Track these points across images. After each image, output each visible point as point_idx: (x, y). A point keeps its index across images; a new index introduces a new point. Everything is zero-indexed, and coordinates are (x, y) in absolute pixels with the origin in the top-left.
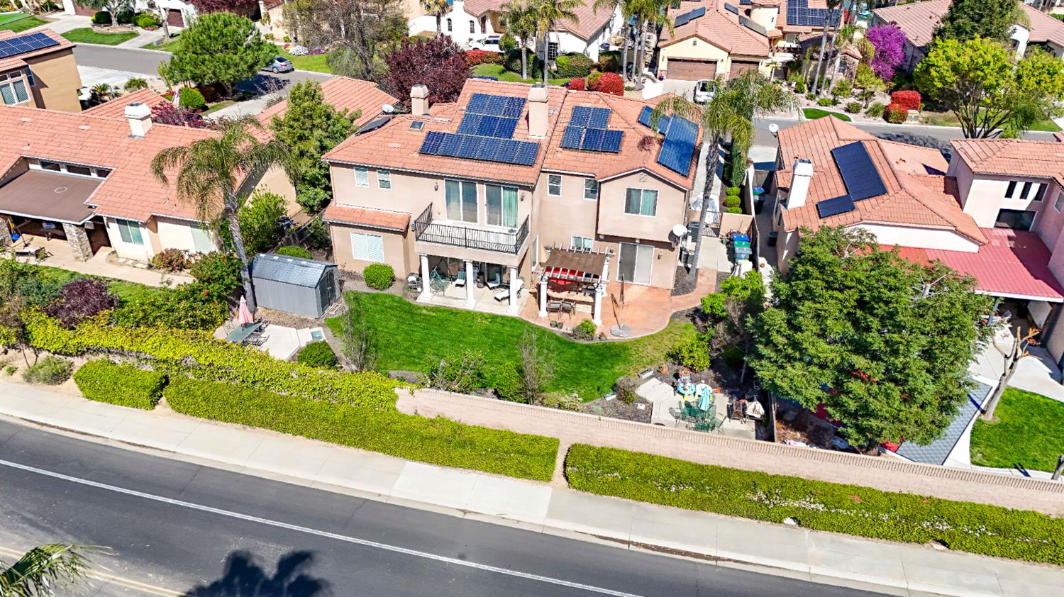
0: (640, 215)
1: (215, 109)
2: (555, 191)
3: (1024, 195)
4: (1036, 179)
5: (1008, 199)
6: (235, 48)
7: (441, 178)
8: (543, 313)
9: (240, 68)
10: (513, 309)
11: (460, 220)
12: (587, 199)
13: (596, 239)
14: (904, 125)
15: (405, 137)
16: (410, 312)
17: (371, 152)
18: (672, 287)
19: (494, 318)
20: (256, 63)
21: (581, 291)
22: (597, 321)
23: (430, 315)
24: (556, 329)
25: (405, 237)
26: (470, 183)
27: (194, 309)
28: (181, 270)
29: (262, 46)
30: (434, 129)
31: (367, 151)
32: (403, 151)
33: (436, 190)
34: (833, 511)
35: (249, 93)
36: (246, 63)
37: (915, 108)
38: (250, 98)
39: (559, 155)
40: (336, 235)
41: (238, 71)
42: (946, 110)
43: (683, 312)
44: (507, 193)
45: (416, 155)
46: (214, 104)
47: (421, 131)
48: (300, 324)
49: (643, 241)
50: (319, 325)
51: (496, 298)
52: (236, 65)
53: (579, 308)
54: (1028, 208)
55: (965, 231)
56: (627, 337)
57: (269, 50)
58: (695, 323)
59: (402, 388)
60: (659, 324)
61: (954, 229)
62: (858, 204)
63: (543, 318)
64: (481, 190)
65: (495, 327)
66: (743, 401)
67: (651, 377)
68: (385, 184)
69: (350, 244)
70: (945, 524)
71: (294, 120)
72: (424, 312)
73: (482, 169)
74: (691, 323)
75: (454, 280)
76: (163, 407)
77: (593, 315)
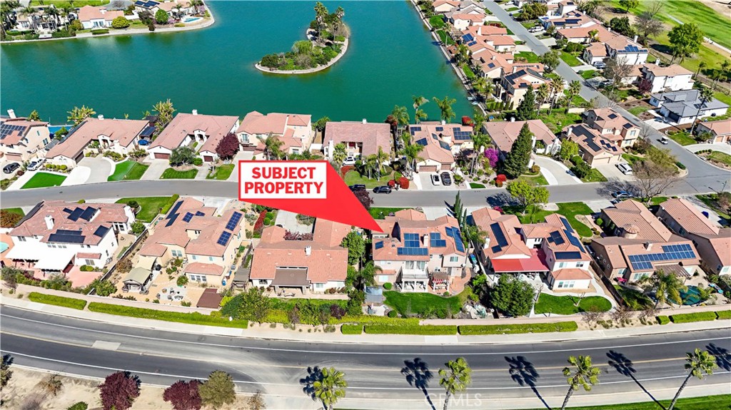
0: (454, 261)
3: (539, 241)
4: (542, 237)
5: (535, 242)
7: (404, 261)
8: (434, 290)
10: (426, 291)
11: (409, 269)
12: (439, 259)
13: (442, 268)
15: (392, 250)
16: (402, 296)
18: (461, 276)
22: (448, 291)
24: (439, 295)
25: (394, 275)
26: (412, 262)
30: (399, 247)
31: (384, 256)
32: (393, 255)
33: (403, 264)
39: (432, 249)
43: (466, 283)
44: (422, 263)
45: (396, 255)
47: (395, 247)
48: (378, 304)
49: (454, 267)
50: (383, 304)
51: (420, 288)
53: (443, 287)
54: (539, 244)
55: (527, 254)
56: (457, 294)
60: (462, 288)
62: (502, 248)
63: (434, 292)
64: (415, 263)
65: (424, 297)
66: (489, 309)
67: (467, 305)
69: (379, 279)
72: (405, 295)
73: (414, 257)
74: (469, 287)
77: (446, 289)
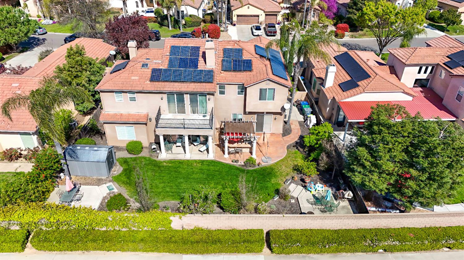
0: (267, 101)
1: (9, 58)
2: (222, 93)
3: (425, 72)
4: (430, 65)
5: (419, 74)
6: (15, 25)
7: (165, 93)
8: (226, 155)
9: (20, 36)
10: (211, 156)
11: (176, 113)
12: (239, 95)
13: (244, 114)
14: (343, 39)
15: (140, 73)
16: (157, 165)
17: (123, 83)
18: (282, 132)
19: (202, 162)
20: (28, 32)
21: (243, 142)
22: (254, 156)
23: (168, 166)
24: (235, 163)
25: (146, 125)
26: (180, 95)
27: (38, 187)
28: (17, 159)
29: (30, 22)
30: (156, 67)
31: (120, 83)
32: (141, 80)
33: (162, 99)
34: (404, 244)
35: (25, 48)
36: (23, 32)
37: (347, 31)
38: (27, 51)
39: (222, 75)
40: (107, 129)
41: (19, 37)
42: (358, 31)
43: (291, 145)
44: (201, 97)
45: (148, 82)
46: (7, 56)
47: (148, 69)
48: (99, 182)
49: (267, 113)
50: (110, 181)
51: (199, 151)
52: (18, 34)
53: (244, 150)
54: (427, 77)
55: (407, 92)
56: (271, 162)
57: (34, 24)
58: (299, 150)
59: (175, 217)
60: (283, 153)
61: (403, 91)
62: (359, 83)
63: (227, 159)
64: (187, 98)
65: (205, 167)
66: (341, 191)
67: (290, 183)
68: (133, 99)
69: (116, 132)
70: (452, 240)
71: (72, 67)
72: (165, 164)
73: (186, 87)
74: (297, 150)
75: (175, 143)
76: (30, 248)
77: (251, 153)
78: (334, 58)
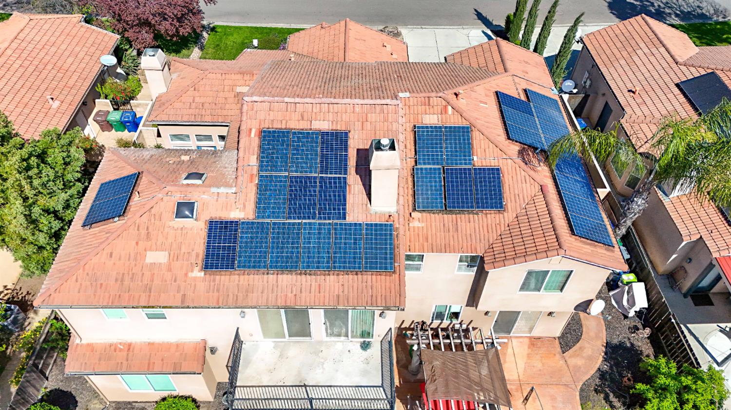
0: (540, 292)
12: (459, 273)
13: (467, 306)
15: (171, 236)
30: (220, 216)
32: (177, 266)
33: (243, 317)
45: (198, 273)
47: (196, 220)
78: (677, 85)
